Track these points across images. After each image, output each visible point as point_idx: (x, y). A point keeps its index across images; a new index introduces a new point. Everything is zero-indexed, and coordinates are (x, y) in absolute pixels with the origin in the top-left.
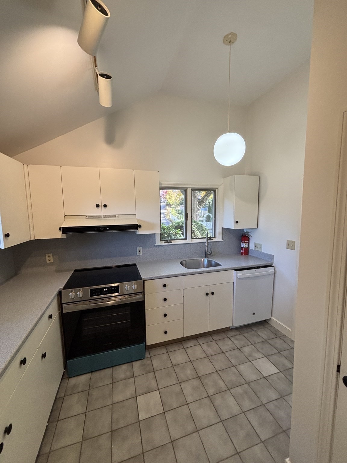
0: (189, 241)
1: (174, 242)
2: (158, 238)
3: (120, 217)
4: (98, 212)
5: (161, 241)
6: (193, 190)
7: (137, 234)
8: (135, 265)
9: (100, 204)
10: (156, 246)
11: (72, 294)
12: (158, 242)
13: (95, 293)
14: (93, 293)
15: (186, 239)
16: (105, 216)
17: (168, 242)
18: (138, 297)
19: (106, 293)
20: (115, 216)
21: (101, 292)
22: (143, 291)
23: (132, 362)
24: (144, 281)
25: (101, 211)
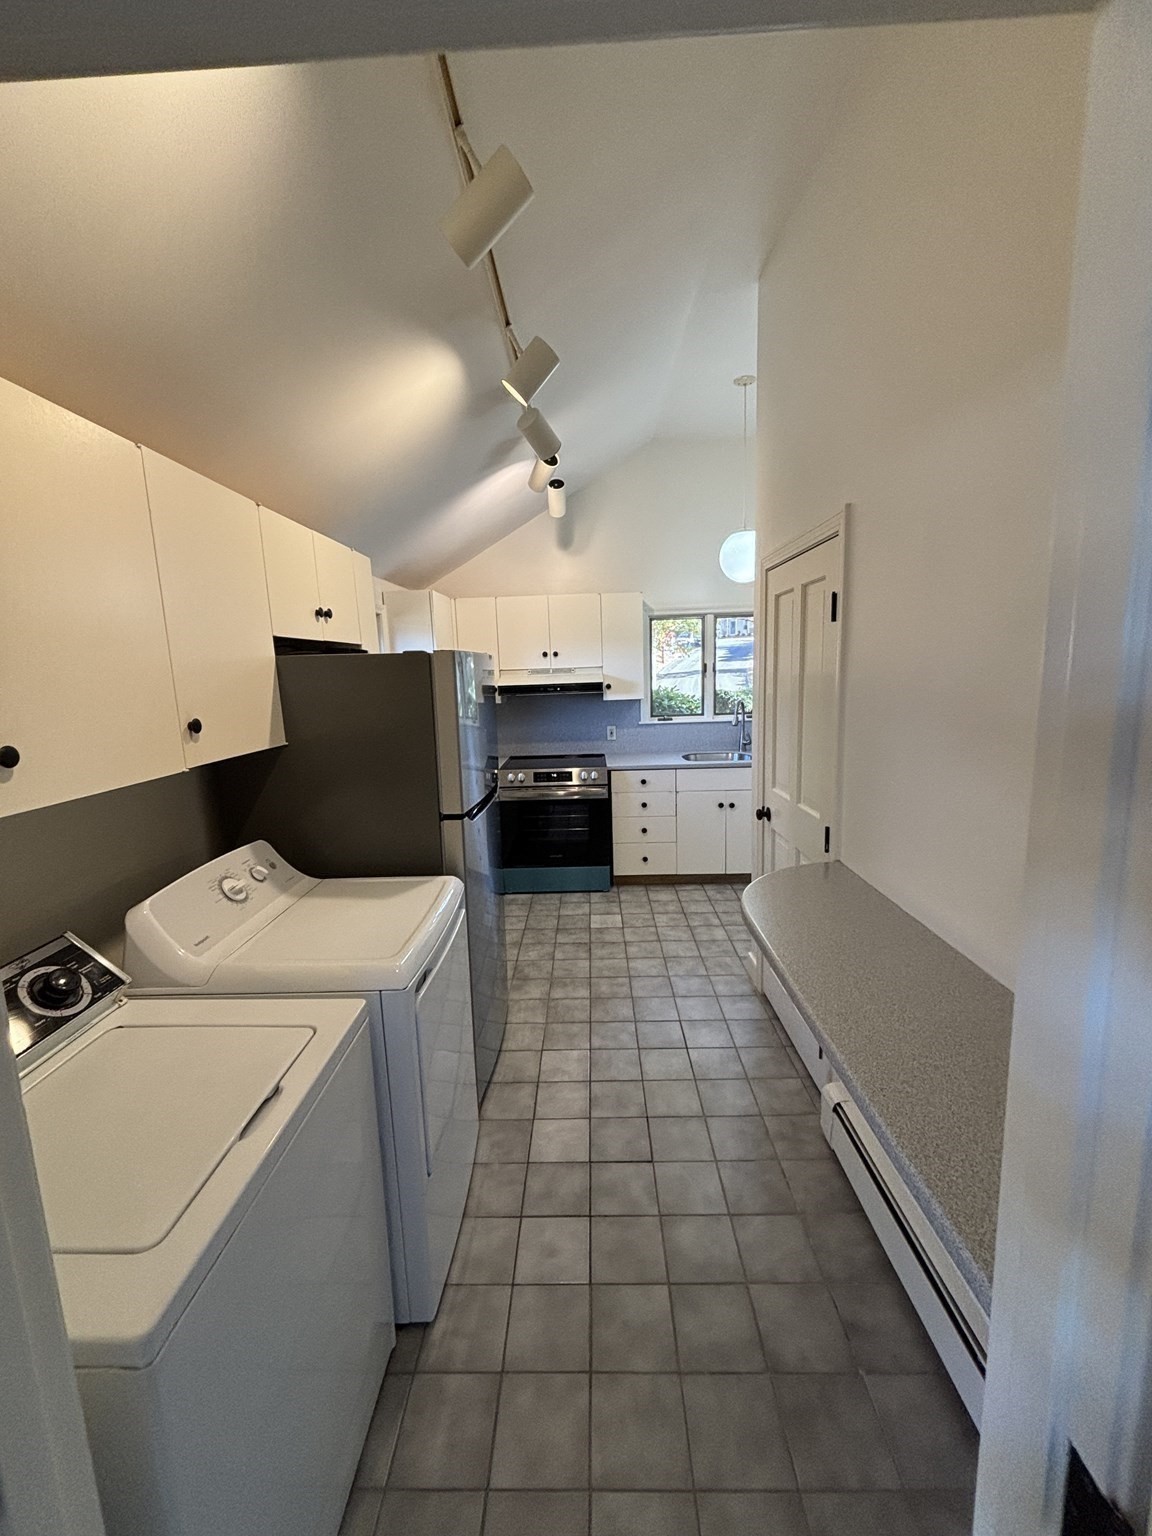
0: (708, 717)
1: (676, 720)
2: (645, 709)
3: (578, 672)
4: (545, 664)
5: (652, 716)
6: (717, 616)
7: (605, 699)
8: (603, 755)
9: (548, 652)
10: (642, 725)
11: (511, 776)
12: (646, 718)
13: (540, 778)
14: (538, 777)
15: (702, 714)
16: (556, 671)
17: (664, 720)
18: (601, 792)
19: (554, 780)
20: (570, 670)
21: (548, 777)
22: (606, 782)
23: (590, 892)
24: (609, 772)
25: (550, 663)
